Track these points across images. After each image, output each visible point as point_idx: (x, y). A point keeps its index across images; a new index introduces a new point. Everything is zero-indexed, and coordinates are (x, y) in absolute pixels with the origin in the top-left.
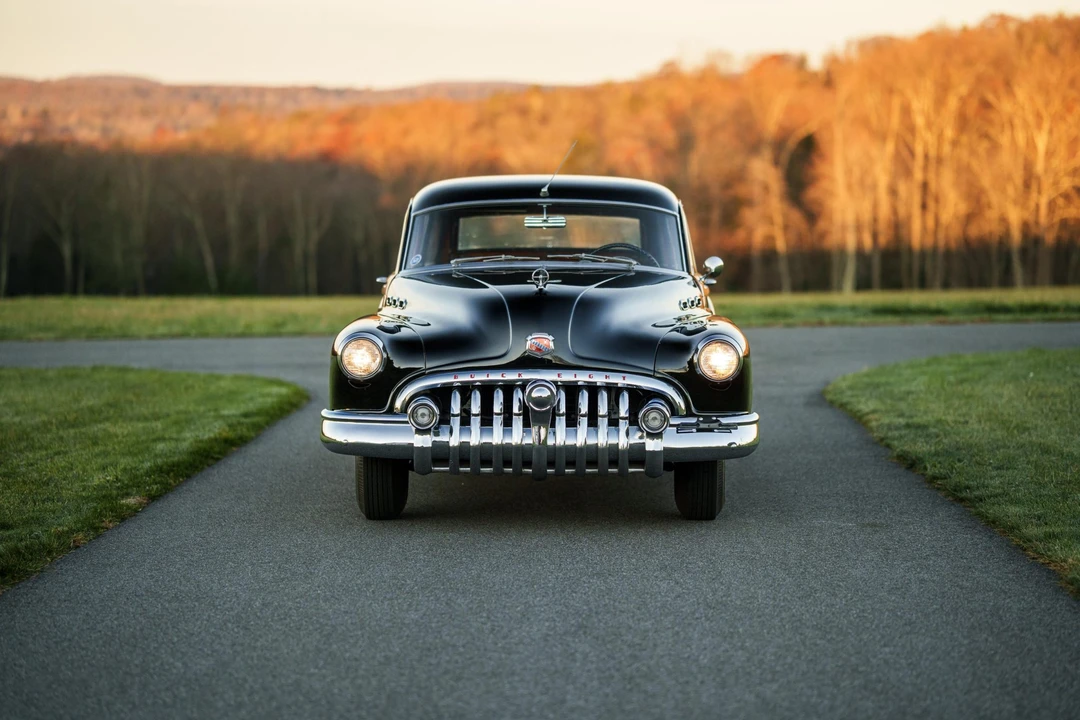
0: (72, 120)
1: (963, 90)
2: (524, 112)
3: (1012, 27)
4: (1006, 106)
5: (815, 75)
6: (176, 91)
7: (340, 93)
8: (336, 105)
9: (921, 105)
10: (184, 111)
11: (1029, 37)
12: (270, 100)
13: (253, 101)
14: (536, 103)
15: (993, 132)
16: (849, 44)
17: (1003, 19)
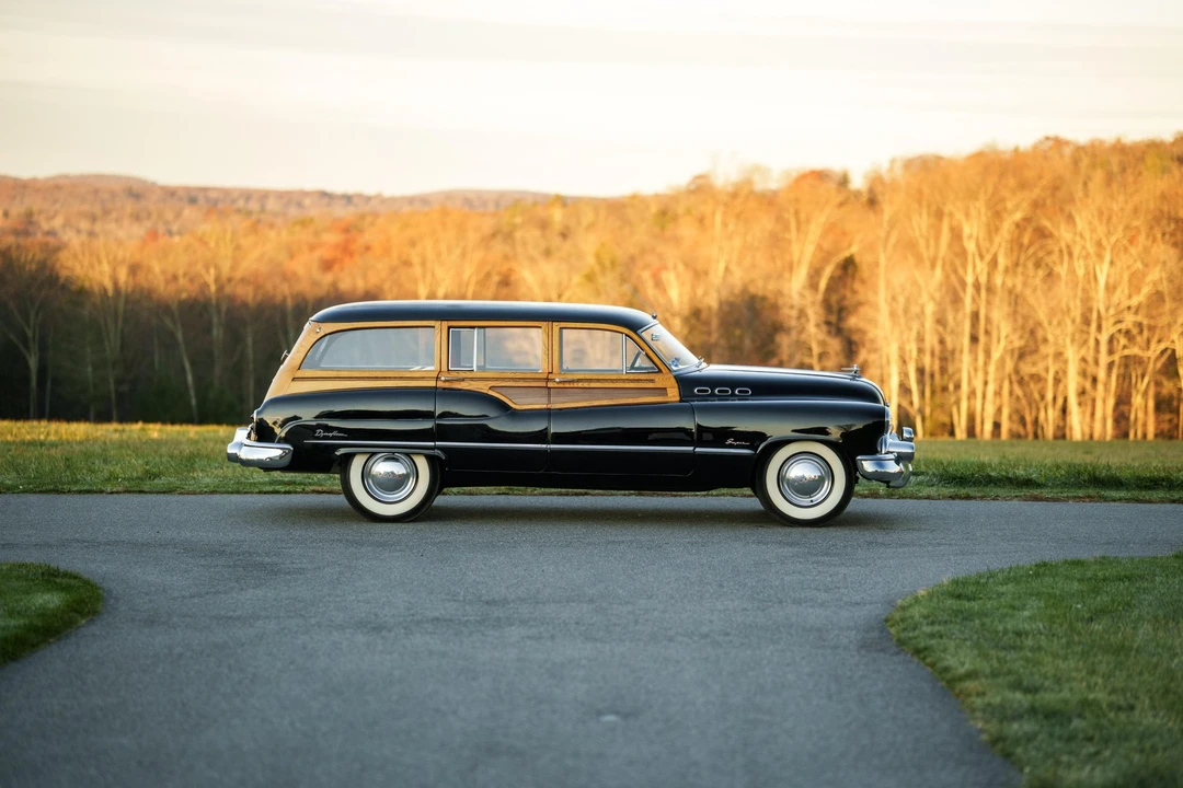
0: (57, 223)
1: (1018, 216)
2: (544, 225)
3: (1067, 151)
4: (1065, 234)
5: (857, 194)
6: (171, 193)
7: (348, 199)
8: (342, 212)
9: (972, 230)
10: (178, 215)
11: (1085, 161)
12: (272, 205)
13: (254, 206)
14: (557, 215)
15: (1049, 260)
16: (893, 161)
17: (1059, 143)
